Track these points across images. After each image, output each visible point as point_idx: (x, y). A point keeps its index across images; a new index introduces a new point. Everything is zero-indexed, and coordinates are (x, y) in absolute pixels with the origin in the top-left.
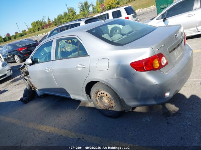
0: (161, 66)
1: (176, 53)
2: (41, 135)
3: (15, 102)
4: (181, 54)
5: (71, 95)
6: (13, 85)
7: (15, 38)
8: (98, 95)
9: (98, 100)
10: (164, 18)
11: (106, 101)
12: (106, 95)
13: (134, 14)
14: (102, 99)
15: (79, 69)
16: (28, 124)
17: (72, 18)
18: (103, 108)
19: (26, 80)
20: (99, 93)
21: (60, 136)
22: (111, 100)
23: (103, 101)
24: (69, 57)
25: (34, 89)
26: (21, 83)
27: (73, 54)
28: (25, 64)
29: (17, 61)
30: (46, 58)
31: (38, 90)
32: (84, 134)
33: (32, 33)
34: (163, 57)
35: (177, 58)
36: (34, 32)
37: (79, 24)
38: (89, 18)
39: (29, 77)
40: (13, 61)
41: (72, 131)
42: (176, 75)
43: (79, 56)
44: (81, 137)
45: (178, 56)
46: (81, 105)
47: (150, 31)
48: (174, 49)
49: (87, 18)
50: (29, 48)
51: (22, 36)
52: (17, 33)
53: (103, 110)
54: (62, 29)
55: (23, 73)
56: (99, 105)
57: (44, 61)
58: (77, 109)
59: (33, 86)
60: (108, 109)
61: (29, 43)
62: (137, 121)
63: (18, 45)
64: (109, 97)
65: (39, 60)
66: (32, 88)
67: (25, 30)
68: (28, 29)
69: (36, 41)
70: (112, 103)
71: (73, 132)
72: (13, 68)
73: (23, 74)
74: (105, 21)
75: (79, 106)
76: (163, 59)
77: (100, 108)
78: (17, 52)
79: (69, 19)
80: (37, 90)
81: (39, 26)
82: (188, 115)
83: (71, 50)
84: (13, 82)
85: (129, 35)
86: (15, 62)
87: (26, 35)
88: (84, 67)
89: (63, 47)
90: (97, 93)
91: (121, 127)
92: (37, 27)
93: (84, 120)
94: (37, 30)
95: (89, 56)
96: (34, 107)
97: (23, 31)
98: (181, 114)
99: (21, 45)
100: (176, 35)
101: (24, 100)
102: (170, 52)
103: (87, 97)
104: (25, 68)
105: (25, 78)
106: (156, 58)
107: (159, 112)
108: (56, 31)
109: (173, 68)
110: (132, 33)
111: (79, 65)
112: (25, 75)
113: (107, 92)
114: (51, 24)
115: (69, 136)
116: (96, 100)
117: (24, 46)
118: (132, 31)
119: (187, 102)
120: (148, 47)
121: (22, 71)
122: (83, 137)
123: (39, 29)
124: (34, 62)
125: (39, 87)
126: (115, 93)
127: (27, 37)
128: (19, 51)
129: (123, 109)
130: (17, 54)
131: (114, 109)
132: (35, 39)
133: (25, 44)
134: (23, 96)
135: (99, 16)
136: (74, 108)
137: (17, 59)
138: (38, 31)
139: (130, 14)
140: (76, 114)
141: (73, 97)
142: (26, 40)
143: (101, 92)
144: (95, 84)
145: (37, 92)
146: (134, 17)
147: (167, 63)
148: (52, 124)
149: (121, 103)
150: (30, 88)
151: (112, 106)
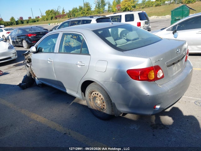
0: (156, 79)
1: (174, 68)
2: (30, 123)
3: (14, 86)
4: (180, 70)
5: (67, 90)
6: (15, 69)
7: (28, 23)
8: (92, 94)
9: (92, 100)
10: (174, 30)
11: (99, 102)
12: (100, 96)
13: (146, 20)
14: (95, 99)
15: (78, 66)
16: (21, 110)
17: (87, 13)
18: (95, 109)
19: (28, 67)
20: (93, 93)
21: (48, 127)
22: (103, 102)
23: (96, 101)
24: (72, 52)
25: (34, 77)
26: (23, 68)
27: (76, 50)
28: (29, 51)
29: (24, 46)
30: (50, 49)
31: (38, 78)
32: (71, 130)
33: (45, 21)
34: (160, 70)
35: (174, 73)
36: (47, 20)
37: (91, 21)
38: (101, 17)
39: (31, 65)
40: (21, 45)
41: (61, 124)
42: (170, 89)
43: (81, 53)
44: (68, 132)
45: (176, 72)
46: (75, 101)
47: (154, 42)
48: (174, 64)
49: (100, 16)
50: (38, 35)
51: (35, 22)
52: (30, 18)
53: (94, 110)
54: (73, 23)
55: (26, 59)
56: (92, 105)
57: (48, 51)
58: (71, 104)
59: (33, 73)
60: (99, 110)
61: (40, 31)
62: (125, 127)
63: (28, 30)
64: (102, 99)
65: (43, 49)
66: (32, 75)
67: (39, 17)
68: (42, 16)
69: (47, 30)
70: (104, 105)
71: (62, 126)
72: (19, 53)
73: (26, 61)
74: (112, 24)
75: (73, 102)
76: (160, 72)
77: (92, 108)
78: (26, 38)
79: (83, 13)
80: (36, 78)
81: (53, 15)
82: (175, 131)
83: (75, 46)
84: (16, 66)
85: (134, 41)
86: (23, 47)
87: (39, 22)
88: (84, 65)
89: (68, 42)
90: (92, 93)
91: (108, 130)
92: (50, 16)
93: (75, 116)
94: (50, 18)
95: (90, 55)
96: (31, 94)
97: (36, 18)
98: (169, 128)
99: (31, 31)
100: (178, 50)
101: (23, 86)
102: (168, 66)
103: (82, 95)
104: (29, 55)
105: (27, 64)
106: (153, 69)
107: (148, 122)
108: (67, 24)
109: (168, 83)
110: (138, 40)
111: (79, 63)
112: (28, 62)
113: (101, 93)
114: (65, 15)
115: (56, 129)
116: (90, 99)
117: (34, 33)
118: (138, 38)
119: (177, 118)
120: (146, 58)
121: (26, 57)
122: (69, 132)
123: (52, 18)
124: (39, 51)
125: (38, 75)
126: (108, 96)
127: (39, 24)
128: (28, 36)
129: (113, 113)
130: (25, 40)
131: (105, 111)
132: (46, 28)
133: (35, 30)
134: (22, 82)
135: (112, 16)
136: (68, 103)
137: (25, 44)
138: (51, 20)
139: (143, 20)
140: (69, 109)
141: (68, 91)
142: (37, 27)
143: (95, 92)
144: (91, 84)
145: (36, 81)
146: (146, 23)
147: (163, 77)
148: (44, 115)
149: (112, 106)
150: (30, 75)
151: (104, 108)
